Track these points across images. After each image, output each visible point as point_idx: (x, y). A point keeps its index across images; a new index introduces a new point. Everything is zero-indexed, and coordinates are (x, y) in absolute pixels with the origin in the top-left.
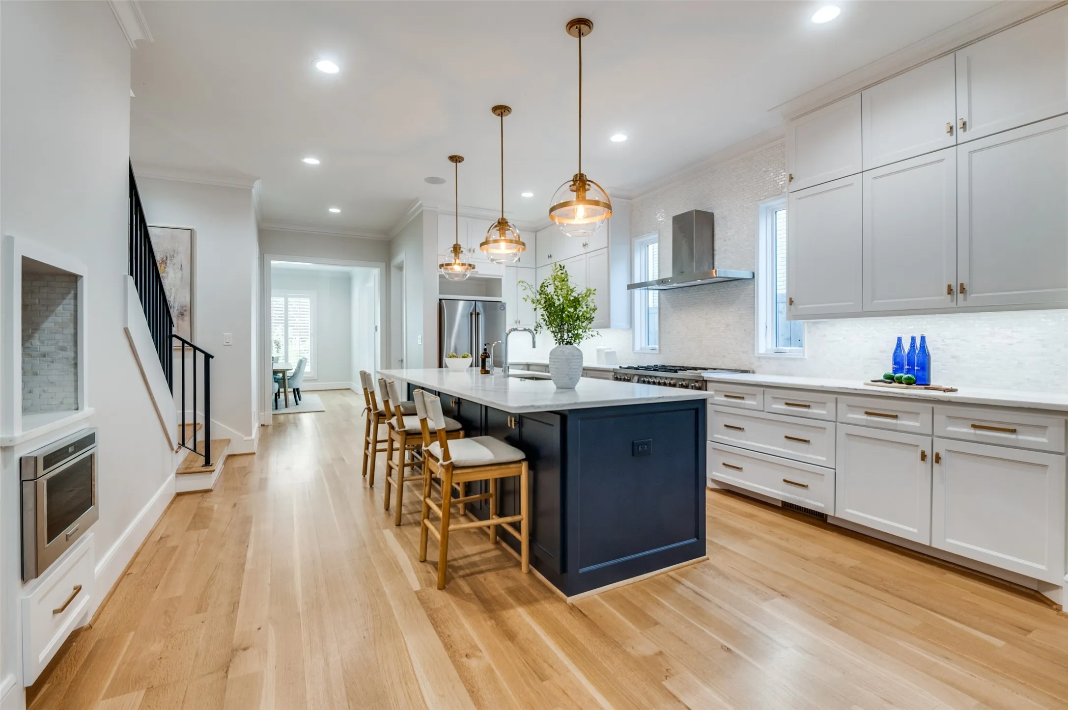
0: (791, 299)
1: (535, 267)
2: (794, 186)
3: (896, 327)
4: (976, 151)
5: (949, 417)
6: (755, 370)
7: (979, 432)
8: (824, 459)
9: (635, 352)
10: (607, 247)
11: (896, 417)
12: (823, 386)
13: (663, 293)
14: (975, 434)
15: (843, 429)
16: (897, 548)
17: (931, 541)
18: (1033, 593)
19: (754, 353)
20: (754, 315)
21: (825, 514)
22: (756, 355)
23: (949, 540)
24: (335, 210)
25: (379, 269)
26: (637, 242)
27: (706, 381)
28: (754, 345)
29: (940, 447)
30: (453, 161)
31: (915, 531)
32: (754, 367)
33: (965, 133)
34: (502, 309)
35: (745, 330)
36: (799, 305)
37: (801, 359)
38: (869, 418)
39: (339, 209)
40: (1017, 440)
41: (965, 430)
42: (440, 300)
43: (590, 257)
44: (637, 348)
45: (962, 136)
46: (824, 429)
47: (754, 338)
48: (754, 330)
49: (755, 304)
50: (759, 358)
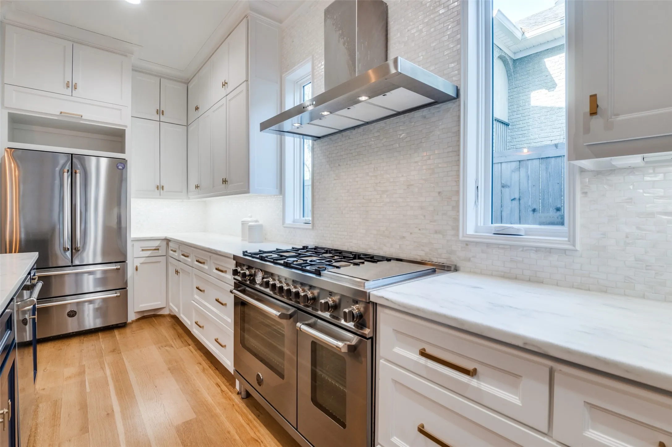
0: (593, 98)
6: (459, 264)
9: (285, 226)
10: (247, 81)
13: (317, 144)
19: (457, 235)
20: (458, 165)
22: (461, 237)
26: (287, 78)
27: (375, 305)
28: (456, 220)
32: (455, 260)
34: (120, 167)
35: (439, 193)
36: (617, 115)
37: (563, 251)
43: (230, 100)
44: (288, 221)
47: (456, 208)
48: (458, 192)
49: (459, 146)
50: (467, 243)
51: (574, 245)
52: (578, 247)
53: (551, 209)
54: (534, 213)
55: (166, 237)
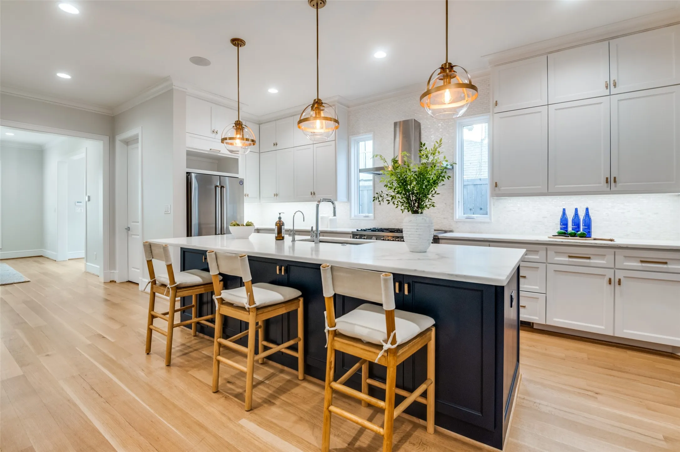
0: (496, 183)
1: (259, 152)
2: (497, 109)
3: (554, 202)
4: (621, 100)
5: (625, 257)
6: (454, 230)
7: (644, 265)
8: (537, 287)
9: (351, 218)
10: (335, 140)
11: (589, 258)
12: (537, 240)
13: (376, 176)
14: (642, 266)
15: (551, 267)
16: (583, 339)
17: (614, 333)
18: (670, 354)
19: (453, 219)
20: (453, 194)
21: (532, 323)
22: (454, 220)
23: (625, 331)
24: (64, 76)
25: (102, 142)
26: (353, 138)
27: (439, 239)
28: (452, 214)
29: (620, 275)
30: (235, 45)
31: (603, 327)
32: (451, 228)
33: (615, 89)
34: (241, 183)
35: (446, 203)
36: (501, 187)
37: (488, 223)
38: (571, 259)
39: (69, 75)
40: (668, 268)
41: (636, 264)
42: (188, 173)
43: (317, 147)
44: (353, 216)
45: (614, 90)
46: (538, 268)
47: (453, 209)
48: (453, 204)
49: (453, 186)
50: (457, 222)
51: (491, 221)
52: (492, 221)
53: (478, 209)
54: (470, 211)
55: (257, 228)
